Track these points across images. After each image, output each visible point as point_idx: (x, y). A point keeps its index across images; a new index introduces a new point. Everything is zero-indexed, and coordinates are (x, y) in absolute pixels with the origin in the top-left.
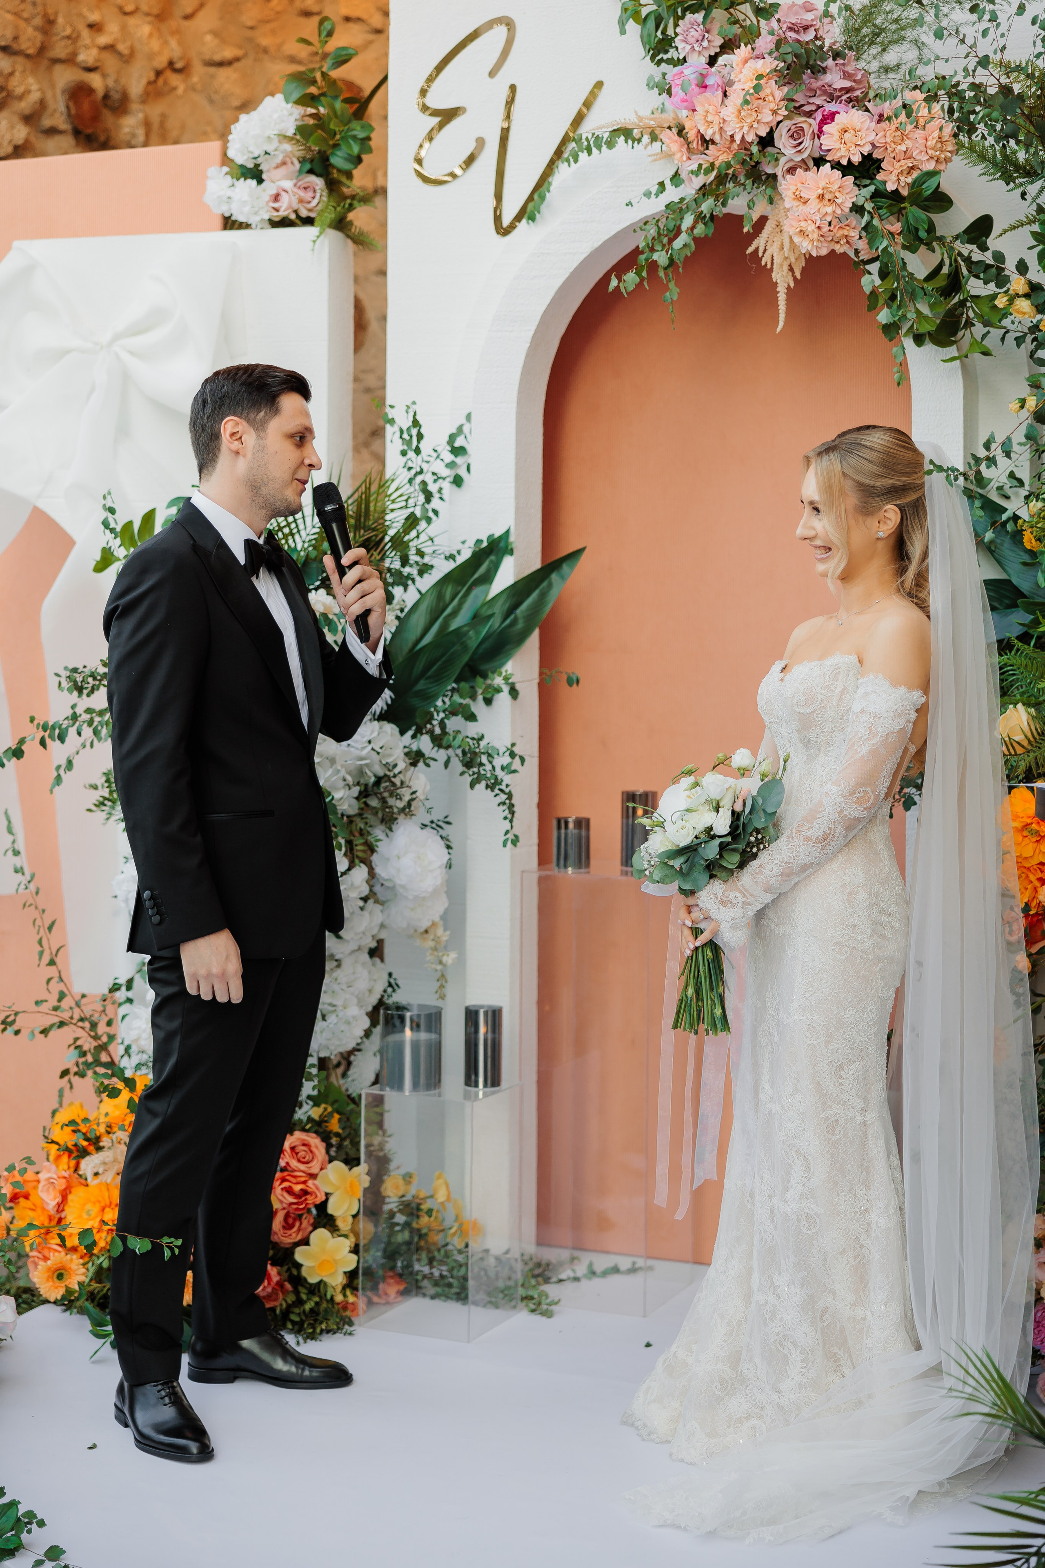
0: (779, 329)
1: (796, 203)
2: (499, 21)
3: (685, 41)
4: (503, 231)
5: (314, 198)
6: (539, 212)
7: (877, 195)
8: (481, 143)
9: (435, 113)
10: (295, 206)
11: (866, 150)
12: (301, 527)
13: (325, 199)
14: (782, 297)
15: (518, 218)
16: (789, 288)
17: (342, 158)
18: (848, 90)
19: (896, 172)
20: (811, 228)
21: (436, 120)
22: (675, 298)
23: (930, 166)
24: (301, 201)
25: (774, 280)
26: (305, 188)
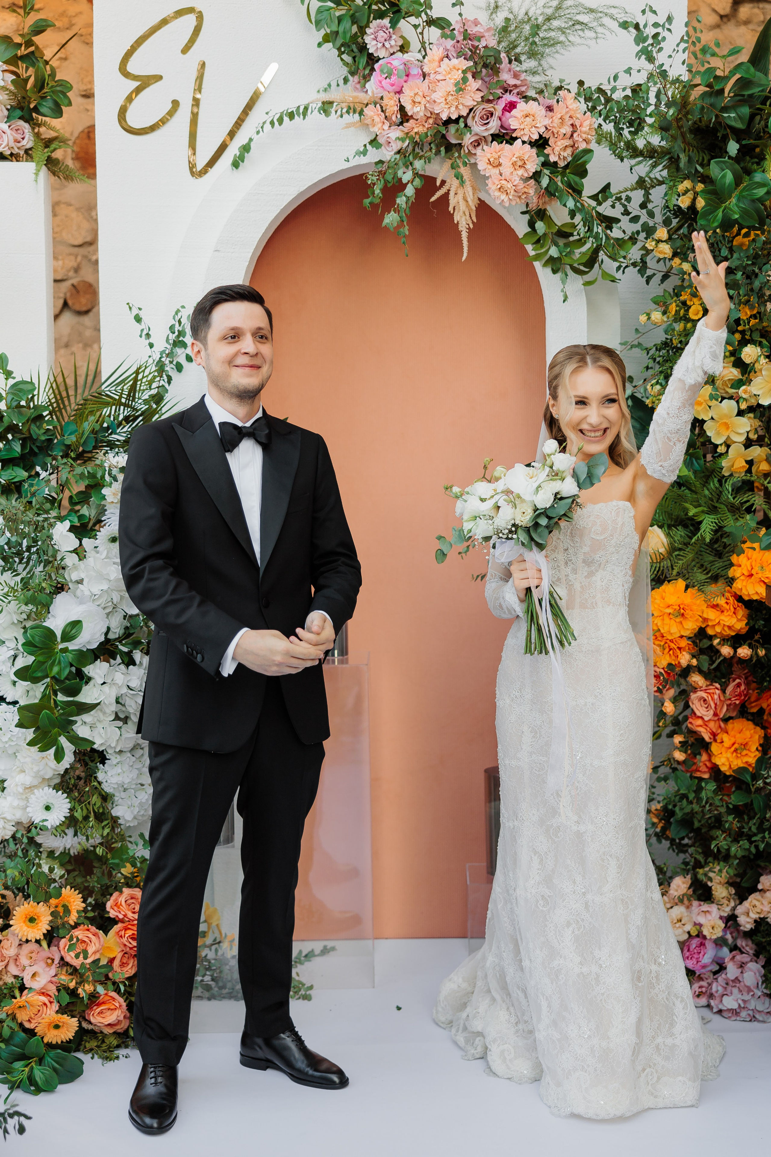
0: (464, 258)
1: (490, 167)
2: (190, 10)
3: (375, 39)
4: (197, 173)
5: (23, 139)
6: (243, 161)
7: (546, 164)
8: (176, 104)
9: (135, 78)
10: (12, 144)
11: (542, 130)
12: (66, 403)
13: (32, 139)
14: (464, 235)
15: (211, 163)
16: (469, 228)
17: (50, 108)
18: (516, 86)
19: (557, 149)
20: (509, 185)
21: (137, 84)
22: (407, 233)
23: (583, 146)
24: (17, 141)
25: (456, 222)
26: (17, 130)
